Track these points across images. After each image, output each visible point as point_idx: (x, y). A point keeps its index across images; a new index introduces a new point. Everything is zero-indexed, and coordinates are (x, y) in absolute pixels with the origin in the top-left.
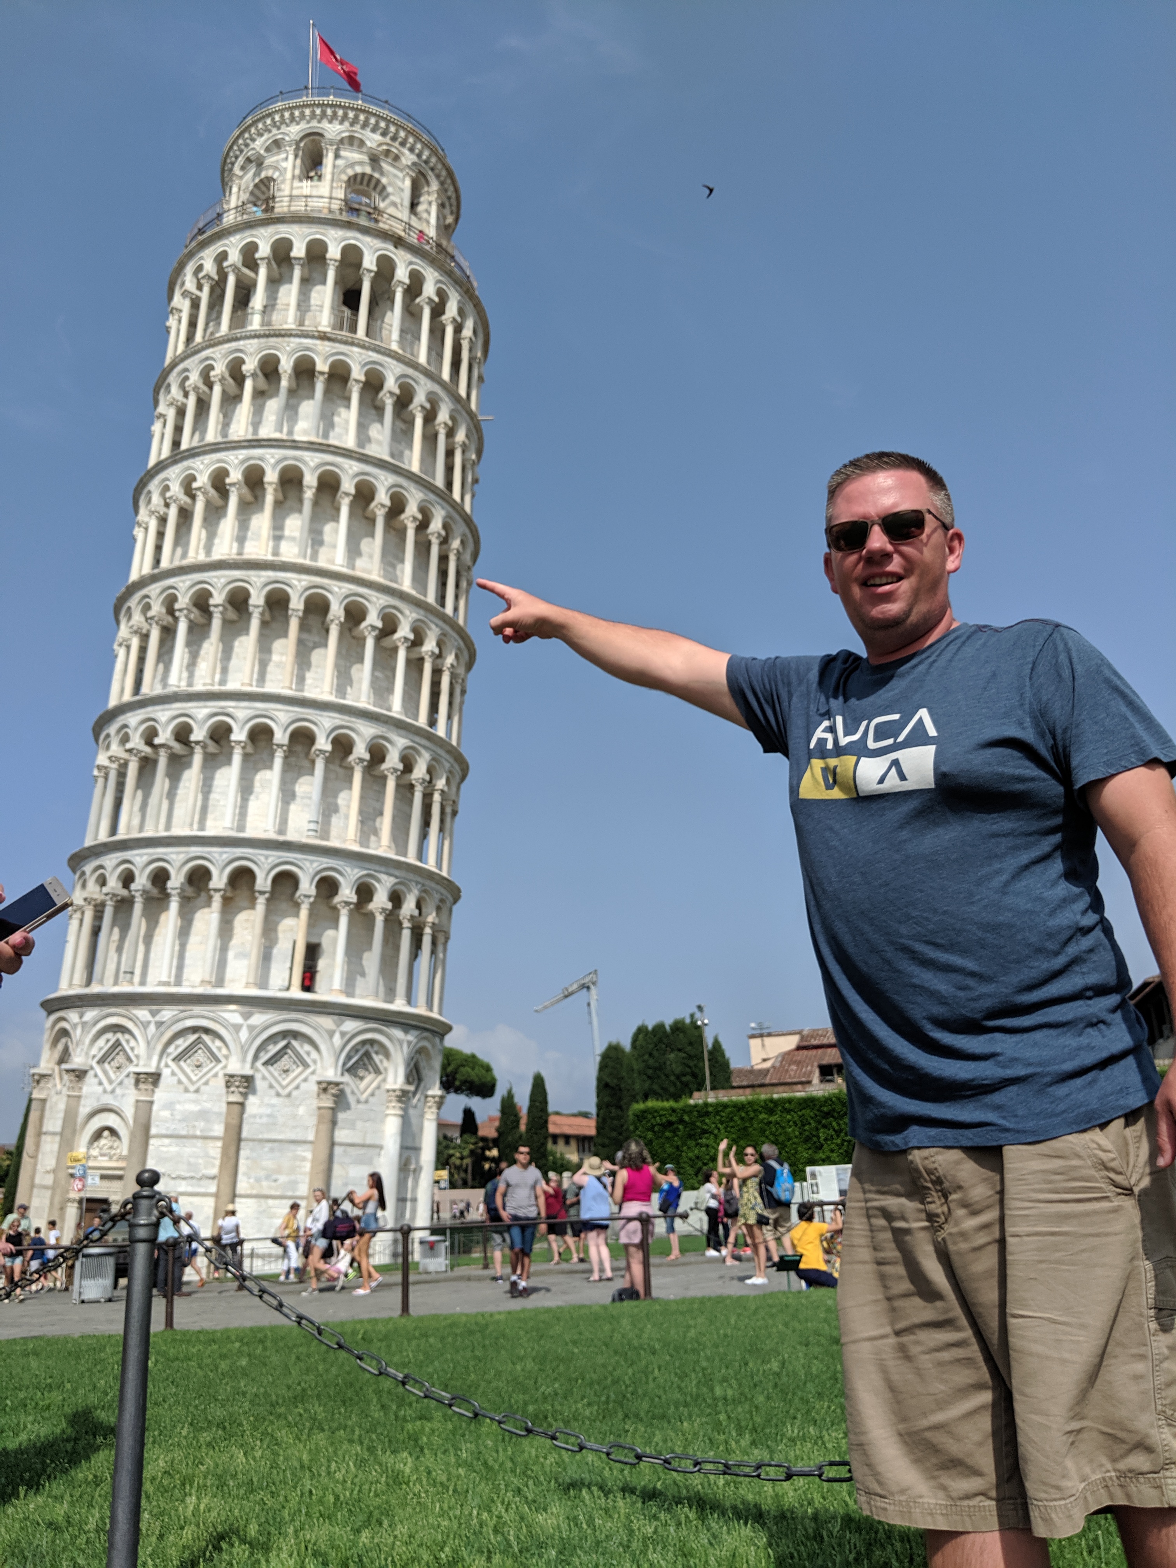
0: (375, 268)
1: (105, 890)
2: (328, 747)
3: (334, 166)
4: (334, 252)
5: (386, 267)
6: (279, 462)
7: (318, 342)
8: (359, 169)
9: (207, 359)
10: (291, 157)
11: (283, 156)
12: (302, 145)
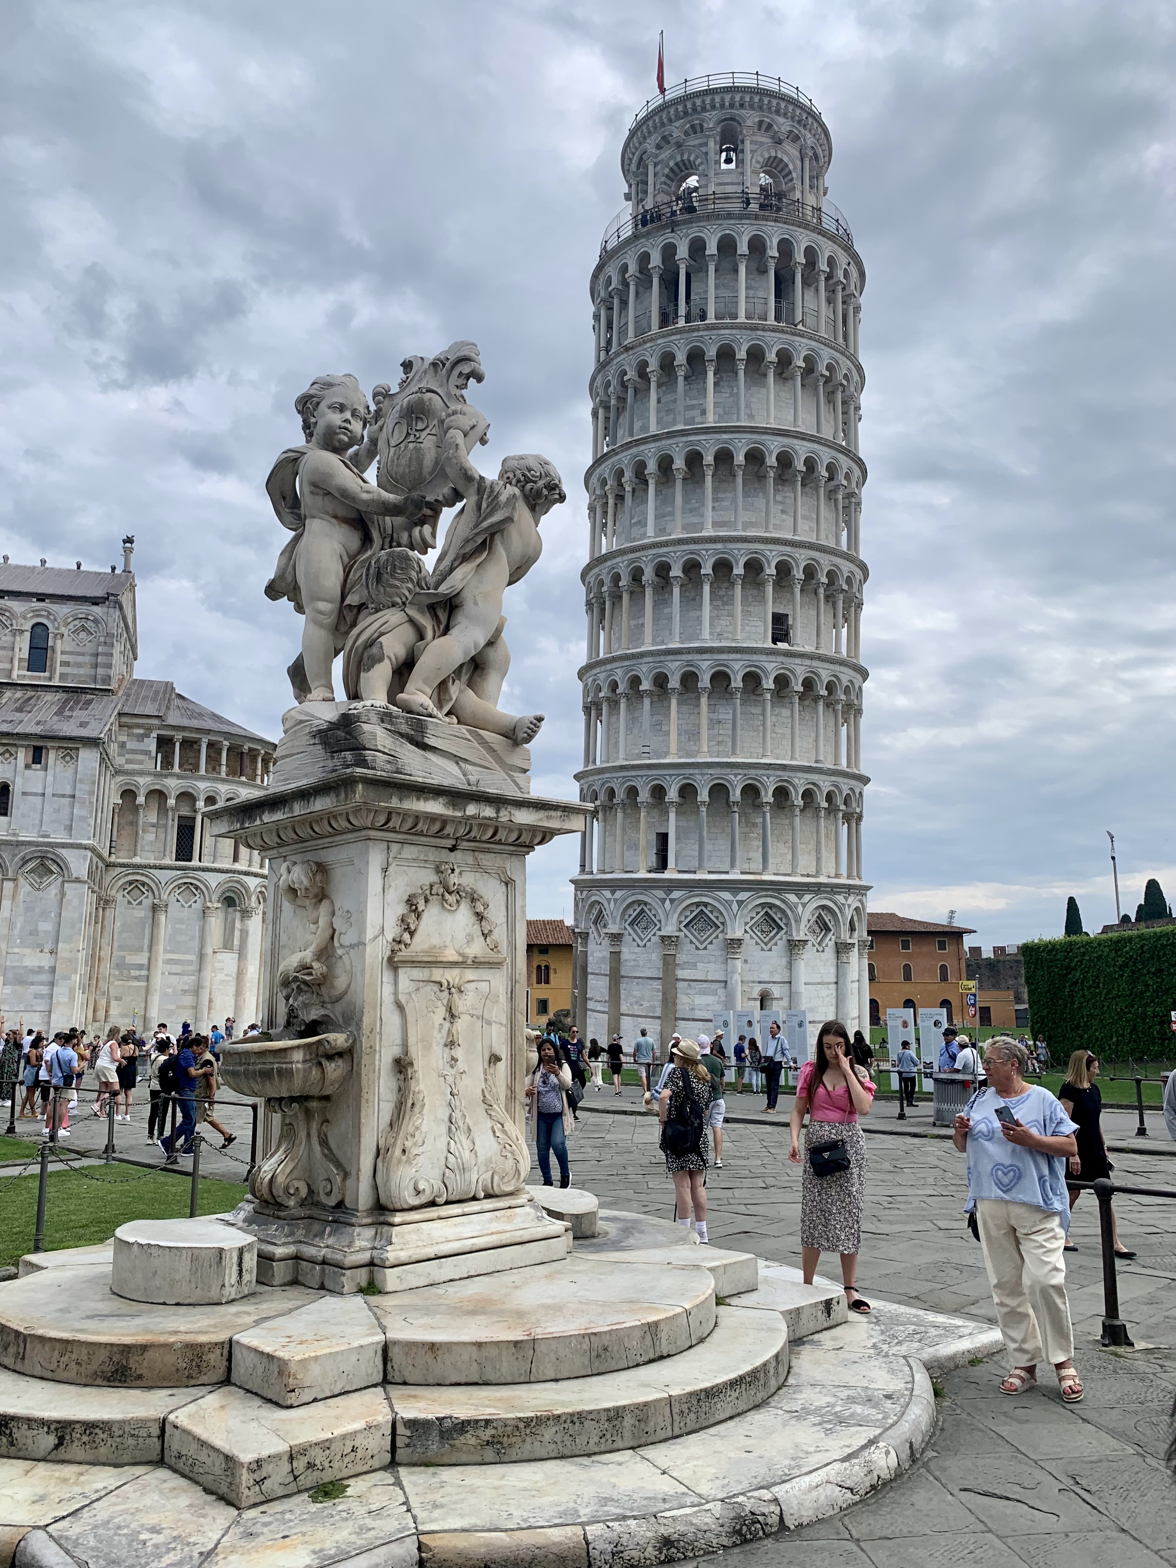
2: (651, 688)
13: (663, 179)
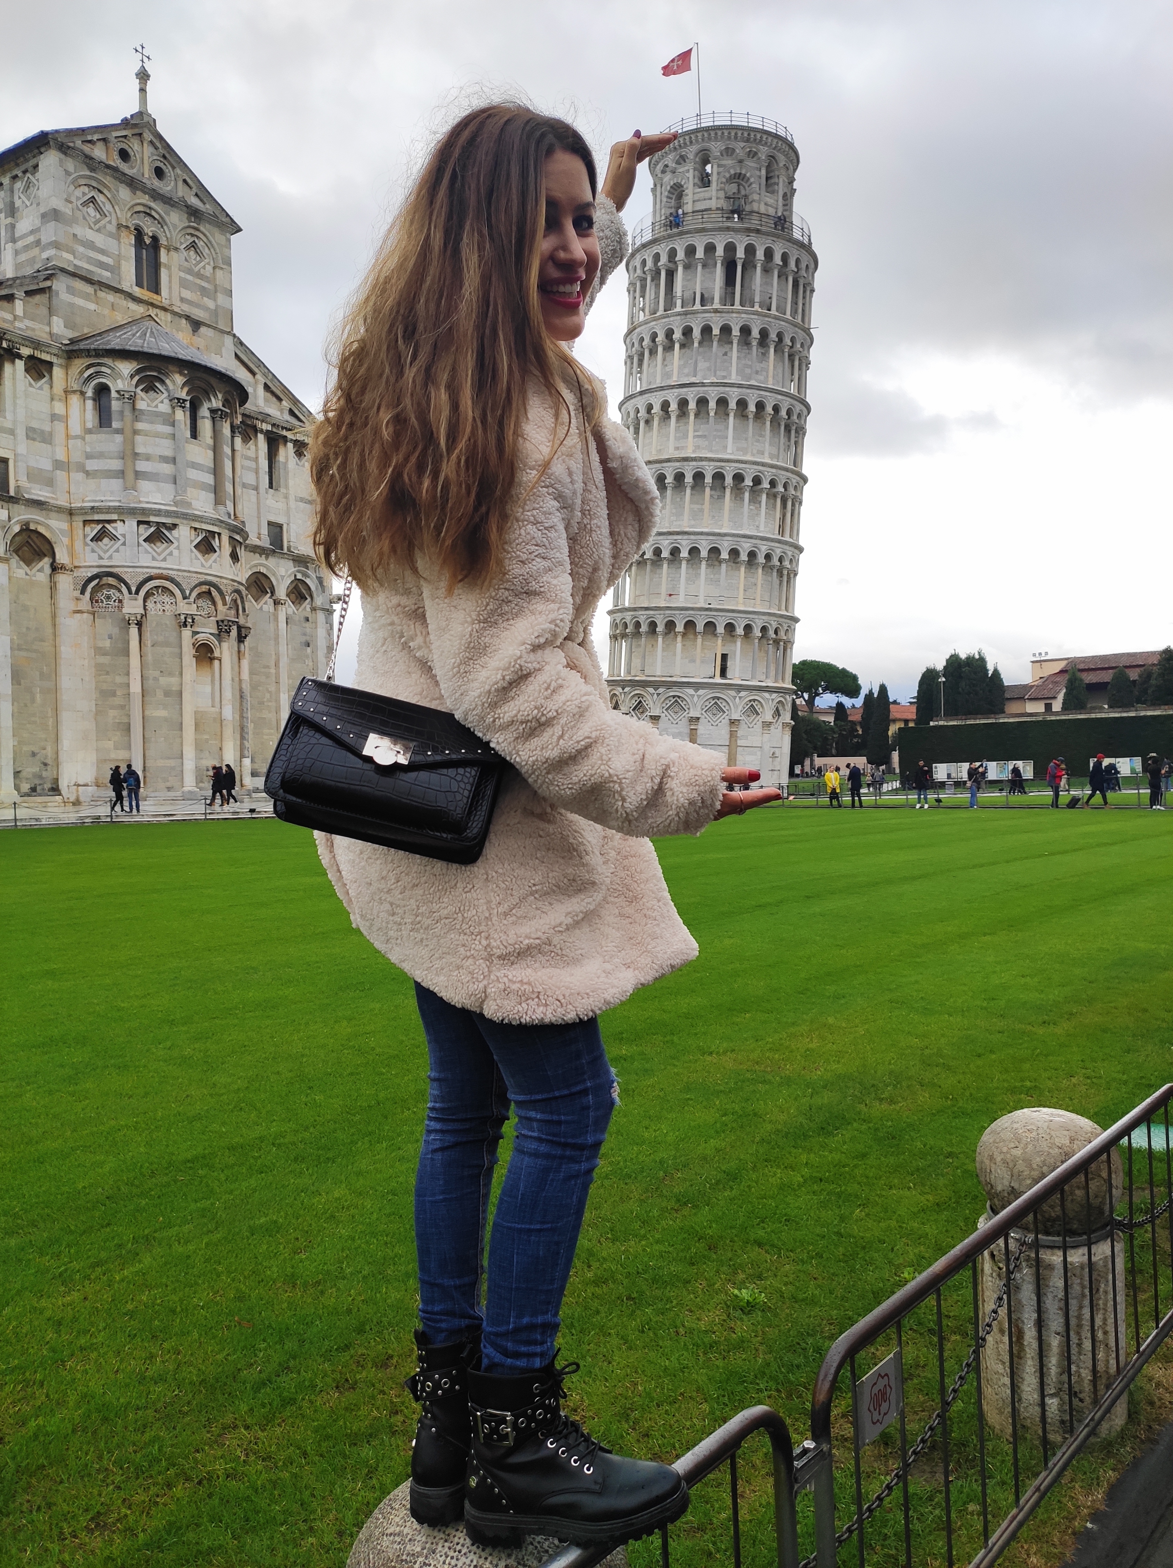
0: (744, 256)
1: (627, 631)
2: (727, 557)
3: (718, 173)
4: (720, 251)
5: (750, 250)
6: (695, 396)
7: (713, 315)
8: (732, 172)
9: (653, 328)
10: (691, 171)
11: (686, 168)
12: (697, 160)
13: (724, 180)
